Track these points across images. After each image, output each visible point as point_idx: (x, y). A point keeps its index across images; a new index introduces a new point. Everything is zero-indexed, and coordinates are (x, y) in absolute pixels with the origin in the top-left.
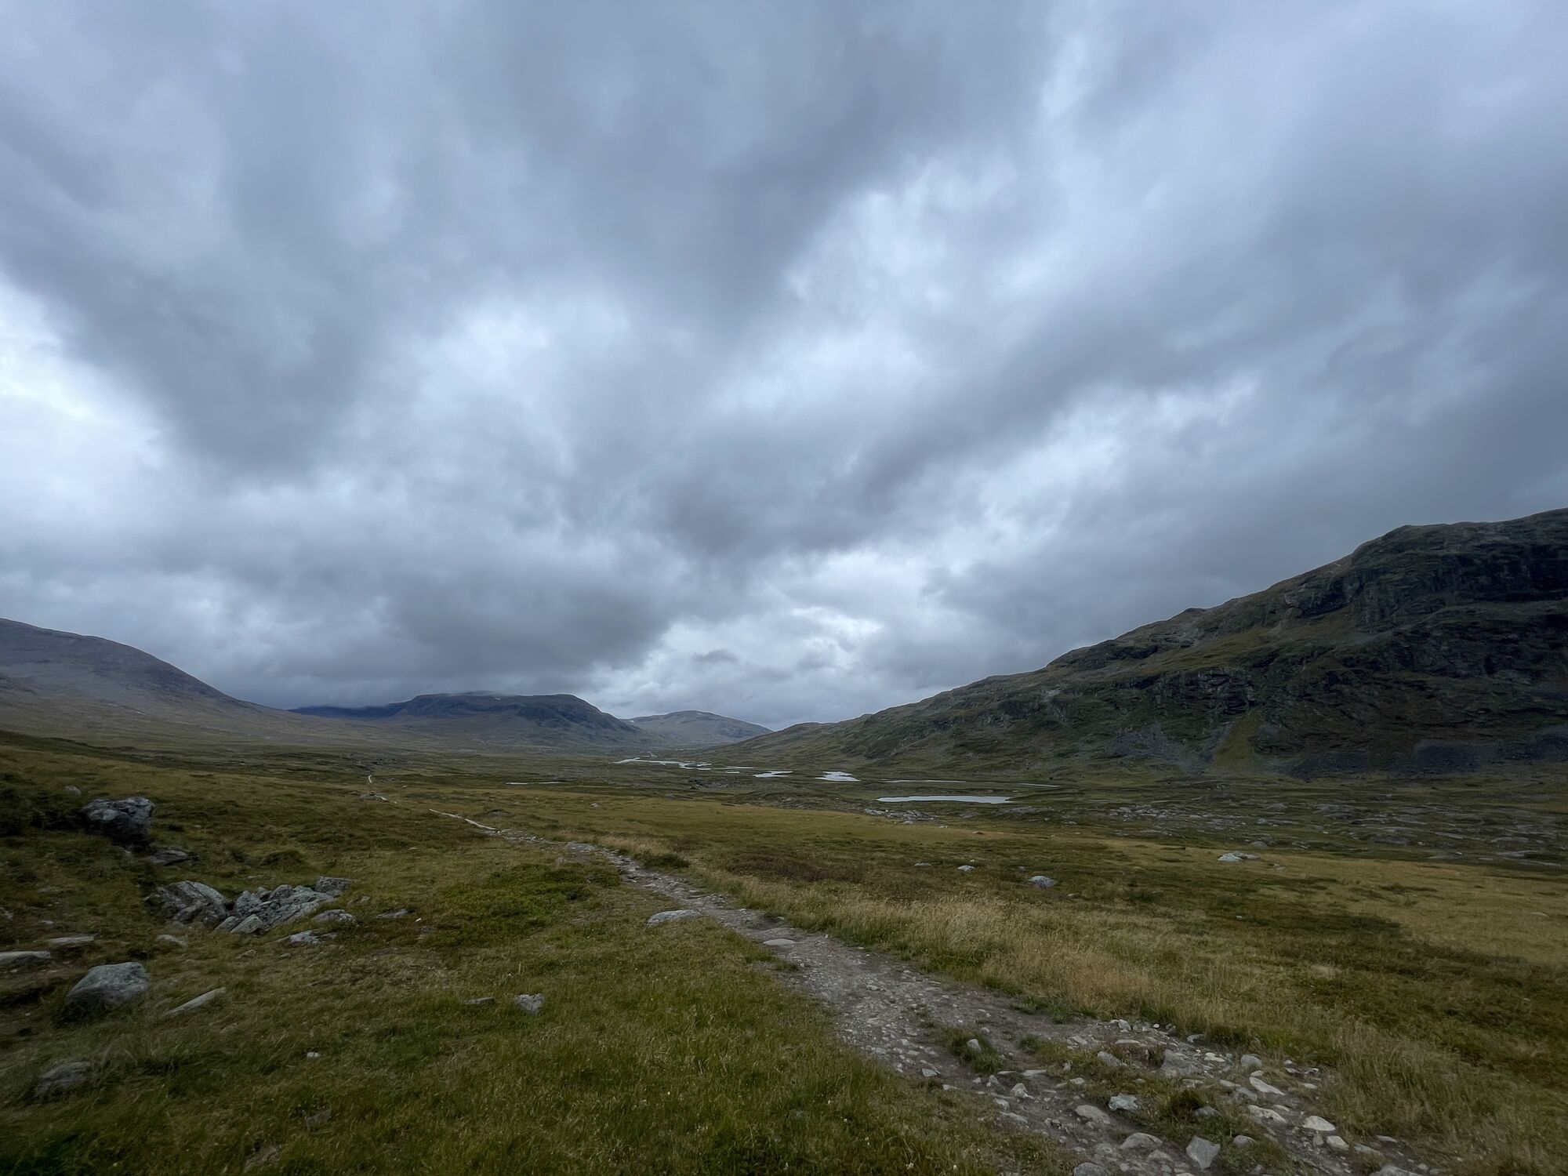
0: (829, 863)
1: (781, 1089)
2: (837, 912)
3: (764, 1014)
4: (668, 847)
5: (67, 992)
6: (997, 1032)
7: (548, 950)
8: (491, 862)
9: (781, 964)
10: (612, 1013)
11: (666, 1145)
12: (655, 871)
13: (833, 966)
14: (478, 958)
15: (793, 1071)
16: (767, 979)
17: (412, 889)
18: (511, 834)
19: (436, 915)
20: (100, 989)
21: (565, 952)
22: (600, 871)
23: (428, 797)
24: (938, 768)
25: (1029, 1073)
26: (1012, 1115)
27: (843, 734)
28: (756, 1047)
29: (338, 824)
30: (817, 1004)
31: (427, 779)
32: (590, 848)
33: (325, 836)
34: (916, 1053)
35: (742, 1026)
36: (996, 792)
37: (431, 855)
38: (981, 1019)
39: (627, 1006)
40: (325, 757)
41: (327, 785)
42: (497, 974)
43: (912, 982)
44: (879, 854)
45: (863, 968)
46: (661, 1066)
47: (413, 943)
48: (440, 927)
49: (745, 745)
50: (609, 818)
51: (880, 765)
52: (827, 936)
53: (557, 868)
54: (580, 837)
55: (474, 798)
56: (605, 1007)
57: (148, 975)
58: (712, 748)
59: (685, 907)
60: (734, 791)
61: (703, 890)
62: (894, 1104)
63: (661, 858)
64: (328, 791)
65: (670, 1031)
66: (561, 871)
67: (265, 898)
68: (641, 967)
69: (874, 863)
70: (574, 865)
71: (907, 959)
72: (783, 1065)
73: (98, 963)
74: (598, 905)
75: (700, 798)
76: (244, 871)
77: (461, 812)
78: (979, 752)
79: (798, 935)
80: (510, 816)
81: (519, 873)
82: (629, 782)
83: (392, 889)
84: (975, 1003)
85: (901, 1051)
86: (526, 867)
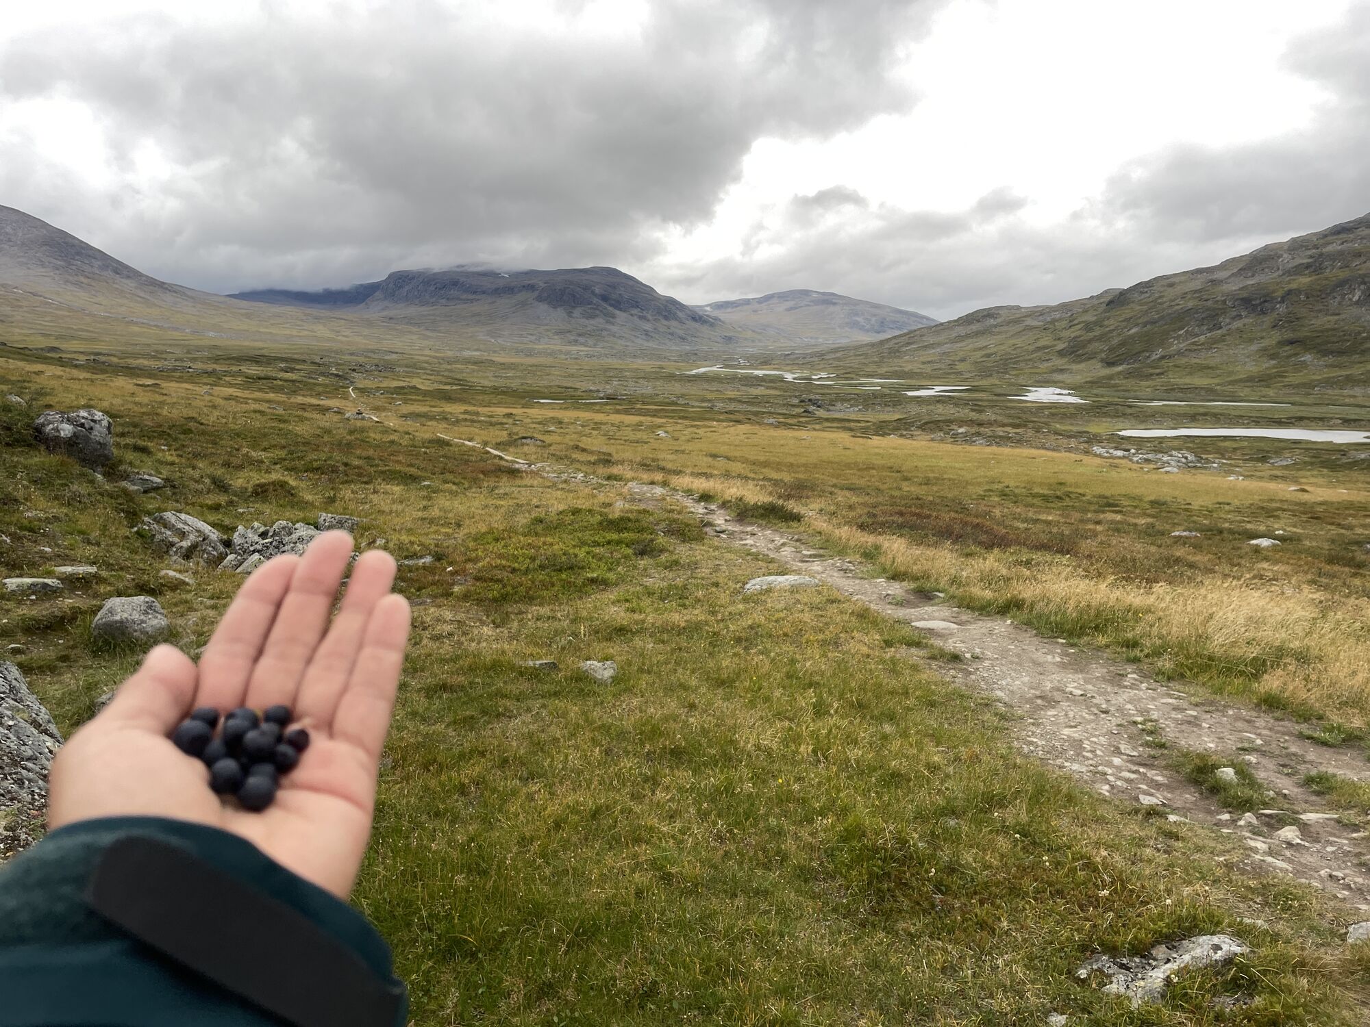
0: (1022, 526)
1: (930, 793)
2: (1028, 592)
3: (909, 709)
4: (770, 493)
5: (91, 623)
6: (1271, 764)
7: (617, 614)
8: (528, 504)
9: (936, 652)
10: (703, 690)
11: (779, 833)
12: (752, 524)
13: (1015, 659)
14: (530, 616)
15: (948, 776)
16: (915, 668)
17: (435, 532)
18: (550, 470)
19: (469, 566)
20: (121, 622)
21: (636, 616)
22: (675, 521)
23: (433, 418)
24: (1241, 381)
25: (1310, 817)
26: (1269, 859)
27: (1064, 324)
28: (896, 745)
29: (326, 450)
30: (987, 705)
31: (426, 393)
32: (659, 491)
33: (315, 464)
34: (1133, 776)
35: (878, 719)
36: (1348, 423)
37: (451, 492)
38: (1246, 745)
39: (723, 683)
40: (290, 362)
41: (300, 399)
42: (555, 636)
43: (1140, 690)
44: (1110, 516)
45: (1063, 666)
46: (769, 753)
47: (448, 594)
48: (478, 579)
49: (891, 344)
50: (683, 452)
51: (1129, 375)
52: (1009, 622)
53: (616, 516)
54: (646, 476)
55: (493, 420)
56: (694, 682)
57: (165, 611)
58: (836, 350)
59: (798, 572)
60: (874, 416)
61: (821, 552)
62: (1089, 827)
63: (760, 507)
64: (303, 407)
65: (779, 715)
66: (621, 519)
67: (263, 535)
68: (739, 640)
69: (1099, 528)
70: (639, 512)
71: (1135, 660)
72: (934, 768)
73: (109, 595)
74: (676, 563)
75: (817, 427)
76: (231, 503)
77: (478, 439)
78: (1325, 353)
79: (964, 618)
80: (545, 446)
81: (569, 518)
82: (709, 401)
83: (410, 531)
84: (1240, 724)
85: (1110, 771)
86: (576, 512)
